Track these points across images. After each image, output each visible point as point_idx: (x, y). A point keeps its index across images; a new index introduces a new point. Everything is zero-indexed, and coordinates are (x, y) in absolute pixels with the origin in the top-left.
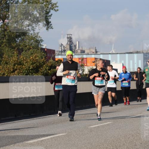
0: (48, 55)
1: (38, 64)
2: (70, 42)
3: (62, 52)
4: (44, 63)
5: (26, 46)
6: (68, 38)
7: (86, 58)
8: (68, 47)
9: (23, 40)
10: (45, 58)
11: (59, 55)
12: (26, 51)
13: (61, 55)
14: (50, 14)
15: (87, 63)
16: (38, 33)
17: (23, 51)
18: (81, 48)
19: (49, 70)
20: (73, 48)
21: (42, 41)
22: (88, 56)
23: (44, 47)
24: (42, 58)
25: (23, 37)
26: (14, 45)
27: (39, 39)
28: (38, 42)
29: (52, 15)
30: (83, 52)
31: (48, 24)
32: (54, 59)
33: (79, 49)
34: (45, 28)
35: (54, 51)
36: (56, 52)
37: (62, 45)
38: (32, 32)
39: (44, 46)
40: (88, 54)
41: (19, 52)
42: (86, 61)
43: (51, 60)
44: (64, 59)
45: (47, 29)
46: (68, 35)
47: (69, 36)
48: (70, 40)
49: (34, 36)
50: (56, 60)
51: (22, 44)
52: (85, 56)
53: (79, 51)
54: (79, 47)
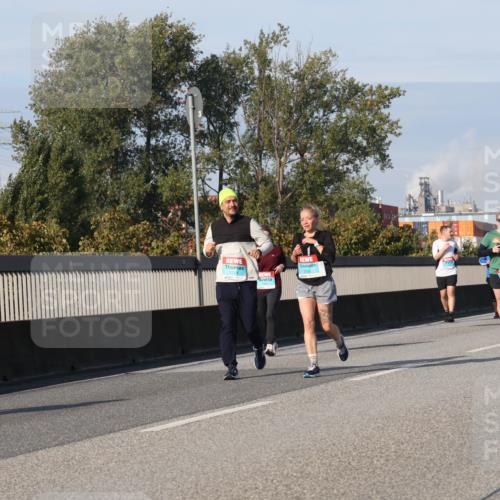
0: (385, 216)
1: (367, 234)
2: (426, 191)
3: (410, 210)
4: (377, 231)
5: (344, 200)
6: (421, 184)
7: (457, 222)
8: (423, 201)
9: (338, 188)
10: (380, 221)
11: (405, 216)
12: (343, 209)
13: (410, 216)
14: (387, 141)
15: (458, 231)
16: (365, 176)
17: (337, 209)
18: (446, 204)
19: (388, 244)
20: (432, 203)
21: (373, 190)
22: (461, 219)
23: (377, 202)
24: (374, 222)
25: (337, 184)
26: (321, 198)
27: (368, 187)
28: (366, 192)
29: (390, 142)
30: (450, 210)
31: (383, 159)
32: (396, 223)
33: (442, 205)
34: (379, 167)
35: (394, 210)
36: (400, 211)
37: (410, 197)
38: (354, 174)
39: (378, 198)
40: (461, 214)
41: (331, 211)
42: (458, 227)
43: (391, 226)
44: (414, 223)
45: (382, 169)
46: (421, 178)
47: (423, 181)
48: (426, 188)
49: (358, 182)
50: (401, 225)
51: (336, 197)
52: (454, 218)
53: (443, 209)
54: (442, 201)
